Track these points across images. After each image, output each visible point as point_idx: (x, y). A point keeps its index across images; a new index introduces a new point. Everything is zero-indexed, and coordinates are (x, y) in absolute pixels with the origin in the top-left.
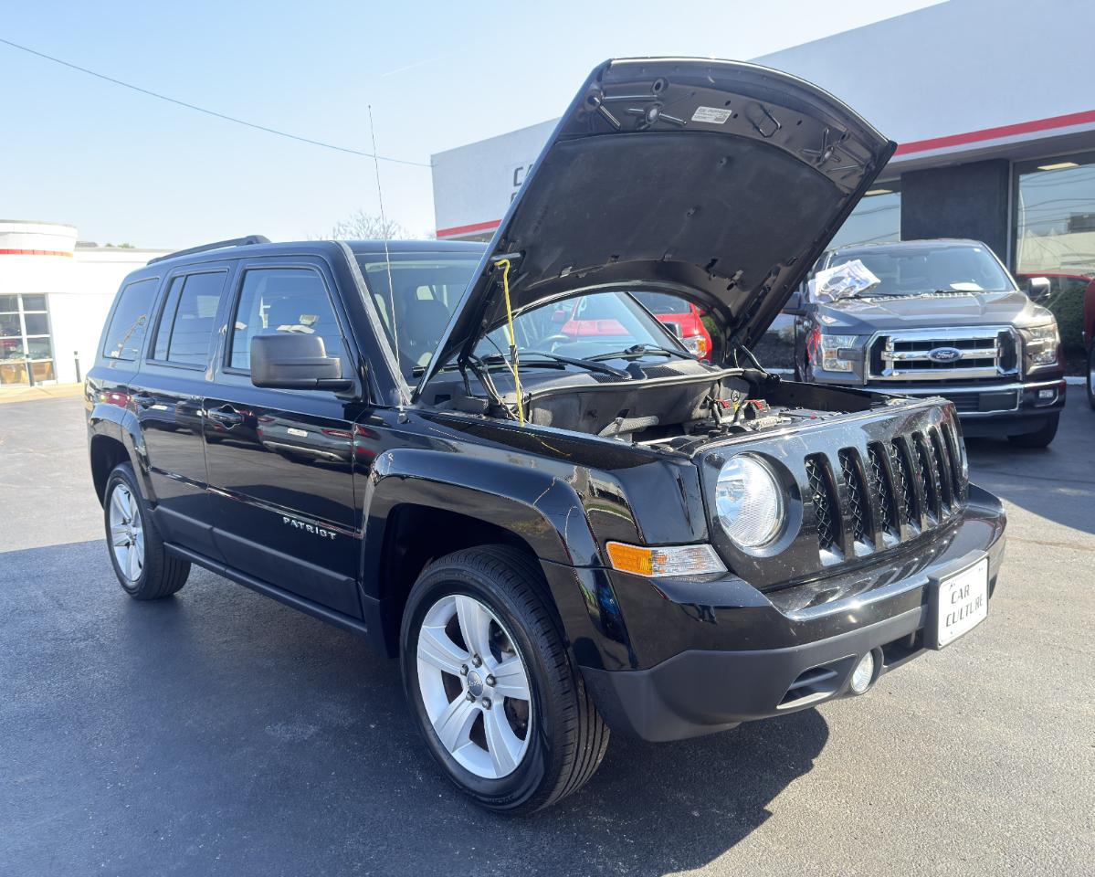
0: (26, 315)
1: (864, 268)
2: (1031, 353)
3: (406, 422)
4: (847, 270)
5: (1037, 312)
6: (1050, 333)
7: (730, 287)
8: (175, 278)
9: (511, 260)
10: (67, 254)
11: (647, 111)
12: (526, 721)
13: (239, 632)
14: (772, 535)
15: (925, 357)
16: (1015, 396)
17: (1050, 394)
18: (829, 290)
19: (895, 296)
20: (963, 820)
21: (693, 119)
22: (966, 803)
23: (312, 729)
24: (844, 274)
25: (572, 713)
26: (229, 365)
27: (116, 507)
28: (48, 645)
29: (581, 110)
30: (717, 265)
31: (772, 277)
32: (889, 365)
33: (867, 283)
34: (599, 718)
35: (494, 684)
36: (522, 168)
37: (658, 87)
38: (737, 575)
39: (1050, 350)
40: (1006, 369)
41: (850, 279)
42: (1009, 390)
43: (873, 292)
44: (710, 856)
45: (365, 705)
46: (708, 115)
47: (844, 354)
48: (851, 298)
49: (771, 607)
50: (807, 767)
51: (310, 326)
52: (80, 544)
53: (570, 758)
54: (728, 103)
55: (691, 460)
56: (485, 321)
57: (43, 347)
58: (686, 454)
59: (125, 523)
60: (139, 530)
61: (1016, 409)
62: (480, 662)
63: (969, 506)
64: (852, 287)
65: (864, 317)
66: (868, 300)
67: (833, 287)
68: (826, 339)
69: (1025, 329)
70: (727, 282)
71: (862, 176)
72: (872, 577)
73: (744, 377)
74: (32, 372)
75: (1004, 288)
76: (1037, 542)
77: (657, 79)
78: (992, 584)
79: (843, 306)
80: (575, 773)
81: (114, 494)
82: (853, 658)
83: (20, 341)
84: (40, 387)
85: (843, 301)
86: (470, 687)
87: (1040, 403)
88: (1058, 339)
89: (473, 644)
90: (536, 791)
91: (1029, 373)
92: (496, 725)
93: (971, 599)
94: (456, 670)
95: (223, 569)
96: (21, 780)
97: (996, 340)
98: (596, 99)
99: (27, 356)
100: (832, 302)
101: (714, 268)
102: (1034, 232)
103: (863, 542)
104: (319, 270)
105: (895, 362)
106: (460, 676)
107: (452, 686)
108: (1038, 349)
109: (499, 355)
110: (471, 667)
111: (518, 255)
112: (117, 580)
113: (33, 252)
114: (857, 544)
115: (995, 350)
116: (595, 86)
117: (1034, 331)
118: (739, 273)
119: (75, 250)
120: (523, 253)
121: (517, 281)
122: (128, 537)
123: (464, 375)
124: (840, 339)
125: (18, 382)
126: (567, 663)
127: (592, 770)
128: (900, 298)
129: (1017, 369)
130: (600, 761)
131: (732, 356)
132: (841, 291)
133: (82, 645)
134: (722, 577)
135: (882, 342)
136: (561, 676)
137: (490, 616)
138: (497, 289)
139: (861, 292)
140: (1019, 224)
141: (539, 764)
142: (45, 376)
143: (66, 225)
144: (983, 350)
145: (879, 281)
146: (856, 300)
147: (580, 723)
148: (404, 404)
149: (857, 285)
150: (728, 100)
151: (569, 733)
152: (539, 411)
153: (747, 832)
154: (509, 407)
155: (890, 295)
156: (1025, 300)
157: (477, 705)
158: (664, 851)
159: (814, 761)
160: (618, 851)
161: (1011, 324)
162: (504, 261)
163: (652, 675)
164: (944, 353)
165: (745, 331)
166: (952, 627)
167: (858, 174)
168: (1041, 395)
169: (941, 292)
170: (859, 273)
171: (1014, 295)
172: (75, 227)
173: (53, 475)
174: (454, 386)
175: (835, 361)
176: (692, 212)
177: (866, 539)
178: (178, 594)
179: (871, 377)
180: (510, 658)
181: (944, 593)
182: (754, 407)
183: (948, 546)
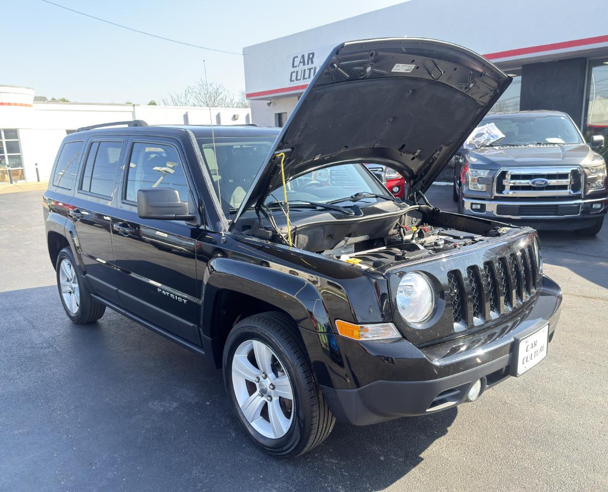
0: (6, 142)
1: (496, 128)
2: (589, 182)
3: (225, 242)
4: (486, 129)
5: (595, 157)
6: (602, 171)
7: (413, 159)
8: (93, 142)
9: (285, 153)
10: (29, 106)
11: (365, 68)
12: (291, 409)
13: (134, 345)
14: (427, 316)
15: (528, 183)
16: (579, 207)
17: (599, 206)
18: (475, 141)
19: (513, 145)
20: (526, 465)
21: (392, 71)
22: (529, 455)
23: (175, 405)
24: (484, 131)
25: (315, 408)
26: (125, 198)
27: (63, 271)
28: (27, 351)
29: (326, 71)
30: (405, 148)
31: (438, 152)
32: (507, 188)
33: (498, 137)
34: (330, 413)
35: (274, 388)
36: (297, 57)
37: (371, 55)
38: (406, 339)
39: (601, 180)
40: (574, 192)
41: (487, 134)
42: (576, 204)
43: (501, 143)
44: (389, 483)
45: (204, 390)
46: (401, 68)
47: (481, 180)
48: (488, 146)
49: (425, 358)
50: (444, 432)
51: (172, 168)
52: (43, 288)
53: (314, 431)
54: (413, 61)
55: (383, 276)
56: (271, 186)
57: (17, 161)
58: (381, 272)
59: (68, 281)
60: (76, 286)
61: (579, 215)
62: (266, 376)
63: (542, 289)
64: (488, 140)
65: (495, 159)
66: (497, 148)
67: (477, 139)
68: (472, 171)
69: (587, 168)
70: (412, 156)
71: (492, 96)
72: (483, 337)
73: (419, 210)
74: (11, 175)
75: (577, 142)
76: (584, 297)
77: (371, 50)
78: (550, 337)
79: (483, 151)
80: (317, 437)
81: (62, 264)
82: (469, 384)
83: (4, 157)
84: (16, 184)
85: (483, 148)
86: (261, 389)
87: (593, 211)
88: (606, 174)
89: (262, 366)
90: (295, 448)
91: (587, 194)
92: (274, 409)
93: (538, 348)
94: (253, 379)
95: (124, 312)
96: (16, 432)
97: (569, 175)
98: (335, 65)
99: (8, 166)
100: (476, 148)
101: (403, 149)
102: (601, 96)
103: (478, 318)
104: (176, 147)
105: (511, 186)
106: (255, 383)
107: (251, 387)
108: (594, 180)
109: (276, 202)
110: (262, 379)
111: (290, 150)
112: (64, 311)
113: (9, 104)
114: (475, 318)
115: (569, 180)
116: (334, 58)
117: (592, 169)
118: (419, 151)
119: (33, 103)
120: (293, 149)
121: (290, 164)
122: (70, 289)
123: (258, 215)
124: (479, 171)
125: (4, 181)
126: (313, 381)
127: (326, 435)
128: (516, 147)
129: (581, 192)
130: (330, 431)
131: (413, 196)
132: (482, 142)
133: (47, 350)
134: (399, 340)
135: (504, 174)
136: (310, 388)
137: (271, 353)
138: (277, 169)
139: (493, 143)
140: (591, 92)
141: (297, 433)
142: (19, 177)
143: (28, 88)
144: (562, 180)
145: (504, 136)
146: (490, 147)
147: (320, 413)
148: (225, 231)
149: (492, 138)
150: (413, 59)
151: (314, 419)
152: (301, 236)
153: (409, 470)
154: (283, 235)
155: (510, 145)
156: (588, 150)
157: (264, 399)
158: (364, 480)
159: (448, 428)
160: (339, 480)
161: (578, 165)
162: (282, 154)
163: (359, 392)
164: (539, 181)
165: (421, 182)
166: (526, 363)
167: (489, 95)
168: (594, 206)
169: (540, 144)
170: (493, 131)
171: (582, 146)
172: (33, 89)
173: (26, 243)
174: (253, 220)
175: (476, 184)
176: (391, 120)
177: (480, 316)
178: (99, 321)
179: (496, 195)
180: (282, 375)
181: (522, 347)
182: (423, 231)
183: (528, 315)
